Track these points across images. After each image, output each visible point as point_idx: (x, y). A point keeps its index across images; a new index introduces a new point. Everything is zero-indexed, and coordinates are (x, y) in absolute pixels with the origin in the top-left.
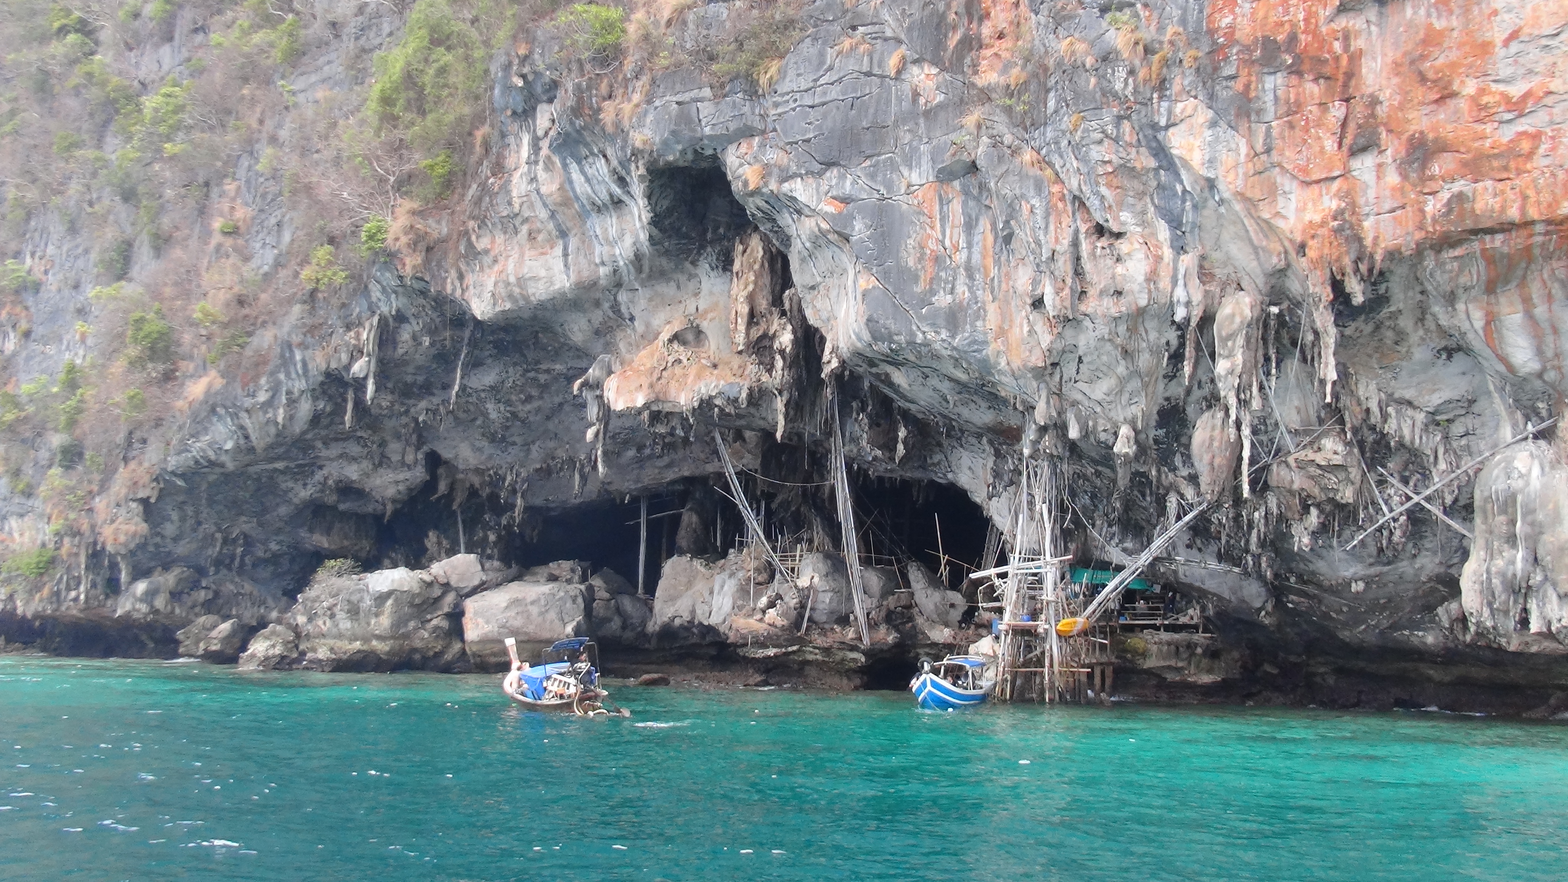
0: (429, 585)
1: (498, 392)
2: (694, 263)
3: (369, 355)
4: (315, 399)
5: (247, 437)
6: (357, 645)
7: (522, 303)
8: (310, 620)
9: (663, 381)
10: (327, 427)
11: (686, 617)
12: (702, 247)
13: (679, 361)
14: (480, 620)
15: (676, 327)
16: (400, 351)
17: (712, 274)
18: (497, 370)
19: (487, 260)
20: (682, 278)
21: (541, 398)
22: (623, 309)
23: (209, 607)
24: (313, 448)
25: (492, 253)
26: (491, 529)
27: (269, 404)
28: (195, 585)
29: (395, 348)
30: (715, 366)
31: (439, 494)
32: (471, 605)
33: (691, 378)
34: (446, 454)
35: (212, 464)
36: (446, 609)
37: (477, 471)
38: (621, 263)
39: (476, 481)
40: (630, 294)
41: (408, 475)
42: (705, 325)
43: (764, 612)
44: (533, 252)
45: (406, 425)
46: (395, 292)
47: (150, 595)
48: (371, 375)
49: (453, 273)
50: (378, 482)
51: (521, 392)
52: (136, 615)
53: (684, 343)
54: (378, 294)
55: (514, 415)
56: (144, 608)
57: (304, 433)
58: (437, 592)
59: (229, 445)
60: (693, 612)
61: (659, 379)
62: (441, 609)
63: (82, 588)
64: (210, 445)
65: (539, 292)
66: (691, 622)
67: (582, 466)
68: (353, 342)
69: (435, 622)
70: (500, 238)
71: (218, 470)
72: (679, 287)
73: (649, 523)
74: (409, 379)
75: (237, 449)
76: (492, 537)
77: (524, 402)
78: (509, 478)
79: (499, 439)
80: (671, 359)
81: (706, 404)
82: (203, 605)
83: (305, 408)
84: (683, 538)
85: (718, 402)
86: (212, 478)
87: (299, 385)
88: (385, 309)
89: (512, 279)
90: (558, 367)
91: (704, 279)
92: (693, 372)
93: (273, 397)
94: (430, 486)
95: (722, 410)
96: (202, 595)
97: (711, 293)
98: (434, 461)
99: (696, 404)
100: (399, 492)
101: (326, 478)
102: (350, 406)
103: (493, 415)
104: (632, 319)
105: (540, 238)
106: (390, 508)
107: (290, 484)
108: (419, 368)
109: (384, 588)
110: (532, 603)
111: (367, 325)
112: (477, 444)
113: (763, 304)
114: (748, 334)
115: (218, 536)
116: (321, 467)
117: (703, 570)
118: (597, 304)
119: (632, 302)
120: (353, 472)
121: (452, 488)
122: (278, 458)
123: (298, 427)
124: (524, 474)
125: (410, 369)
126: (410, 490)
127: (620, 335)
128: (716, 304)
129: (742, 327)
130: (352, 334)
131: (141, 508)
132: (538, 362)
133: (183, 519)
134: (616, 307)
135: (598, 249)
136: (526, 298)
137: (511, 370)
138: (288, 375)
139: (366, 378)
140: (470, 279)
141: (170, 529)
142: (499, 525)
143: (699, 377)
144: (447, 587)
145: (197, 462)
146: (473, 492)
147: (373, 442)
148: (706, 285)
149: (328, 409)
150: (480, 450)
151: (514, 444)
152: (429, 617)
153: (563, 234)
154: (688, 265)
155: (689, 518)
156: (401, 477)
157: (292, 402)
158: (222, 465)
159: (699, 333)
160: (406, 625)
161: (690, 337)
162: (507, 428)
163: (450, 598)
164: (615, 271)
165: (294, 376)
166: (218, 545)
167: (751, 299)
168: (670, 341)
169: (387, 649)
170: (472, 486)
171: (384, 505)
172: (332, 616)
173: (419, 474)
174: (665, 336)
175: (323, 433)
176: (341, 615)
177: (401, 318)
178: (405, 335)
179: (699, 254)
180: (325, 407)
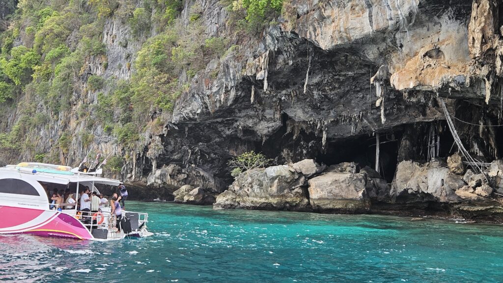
0: (293, 173)
1: (319, 86)
2: (439, 17)
3: (264, 69)
4: (237, 90)
5: (207, 108)
6: (263, 200)
7: (346, 41)
8: (241, 188)
9: (422, 75)
10: (241, 103)
11: (415, 189)
12: (447, 8)
13: (430, 65)
14: (318, 189)
15: (427, 49)
16: (278, 68)
17: (449, 22)
18: (320, 76)
19: (328, 21)
20: (431, 25)
21: (339, 88)
22: (398, 42)
23: (185, 181)
24: (234, 112)
25: (332, 18)
26: (304, 148)
27: (218, 92)
28: (180, 172)
29: (275, 67)
30: (449, 67)
31: (288, 132)
32: (312, 182)
33: (436, 74)
34: (290, 114)
35: (190, 119)
36: (301, 184)
37: (304, 122)
38: (401, 18)
39: (304, 126)
40: (402, 34)
41: (274, 124)
42: (442, 48)
43: (474, 188)
44: (353, 16)
45: (276, 102)
46: (277, 39)
47: (162, 176)
48: (266, 79)
49: (311, 28)
50: (261, 127)
51: (330, 85)
52: (155, 185)
53: (430, 57)
54: (270, 41)
55: (326, 96)
56: (159, 182)
57: (231, 105)
58: (297, 177)
59: (199, 111)
60: (418, 187)
61: (420, 74)
62: (299, 184)
63: (133, 173)
64: (191, 111)
65: (355, 35)
66: (417, 192)
67: (355, 120)
68: (257, 63)
69: (296, 190)
70: (336, 10)
71: (193, 122)
72: (428, 30)
73: (381, 146)
74: (280, 80)
75: (202, 113)
76: (305, 152)
77: (331, 90)
78: (319, 125)
79: (316, 109)
80: (426, 65)
81: (446, 86)
82: (183, 180)
83: (233, 94)
84: (402, 152)
85: (452, 85)
86: (190, 126)
87: (232, 84)
88: (272, 48)
89: (342, 29)
90: (350, 73)
91: (444, 25)
92: (437, 70)
93: (219, 89)
94: (283, 128)
95: (453, 88)
96: (182, 176)
97: (447, 31)
98: (285, 118)
99: (440, 86)
100: (269, 131)
101: (238, 126)
102: (253, 93)
103: (316, 97)
104: (401, 46)
105: (357, 9)
106: (264, 139)
107: (222, 128)
108: (284, 75)
109: (274, 175)
110: (342, 182)
111: (263, 56)
112: (306, 110)
113: (490, 32)
114: (481, 48)
115: (190, 151)
116: (236, 121)
117: (418, 167)
118: (384, 40)
119: (403, 38)
120: (250, 123)
121: (293, 129)
122: (219, 117)
123: (229, 103)
124: (326, 123)
125: (281, 76)
126: (273, 130)
127: (393, 55)
128: (450, 37)
129: (478, 44)
130: (257, 60)
131: (160, 139)
132: (341, 71)
133: (176, 143)
134: (394, 42)
135: (388, 12)
136: (349, 39)
137: (327, 75)
138: (227, 79)
139: (263, 79)
140: (319, 31)
141: (170, 148)
142: (308, 146)
143: (440, 72)
144: (301, 174)
145: (184, 118)
146: (302, 132)
147: (260, 109)
148: (444, 27)
149: (243, 95)
150: (307, 113)
151: (324, 109)
152: (293, 187)
153: (370, 6)
154: (435, 18)
155: (405, 143)
156: (270, 125)
157: (227, 92)
158: (195, 120)
159: (439, 51)
160: (283, 191)
161: (434, 54)
162: (322, 102)
163: (302, 179)
164: (397, 22)
165: (229, 80)
166: (190, 154)
167: (483, 30)
168: (424, 56)
169: (276, 202)
170: (302, 129)
171: (262, 138)
172: (252, 187)
173: (278, 123)
174: (422, 52)
175: (239, 105)
176: (256, 187)
177: (279, 52)
178: (281, 60)
179: (444, 11)
180: (241, 94)
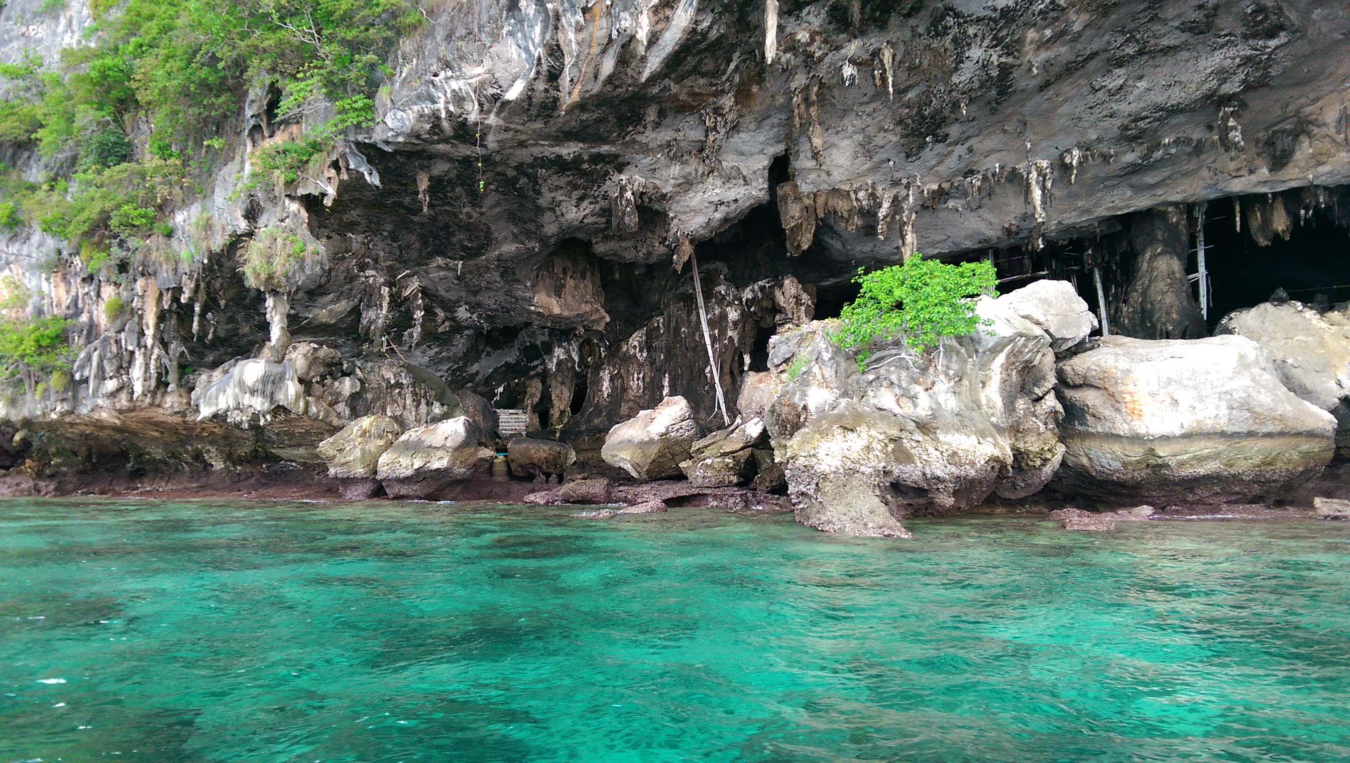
24: (641, 119)
28: (331, 372)
35: (461, 133)
36: (1050, 382)
37: (837, 192)
39: (842, 206)
41: (741, 193)
47: (271, 382)
50: (694, 201)
52: (234, 416)
56: (257, 403)
57: (651, 79)
62: (1044, 378)
69: (1046, 402)
75: (527, 99)
78: (885, 205)
82: (347, 401)
94: (767, 211)
96: (345, 386)
100: (710, 222)
101: (623, 189)
103: (964, 74)
107: (559, 195)
115: (386, 290)
120: (669, 179)
122: (577, 134)
123: (650, 65)
124: (911, 198)
126: (726, 220)
131: (308, 215)
150: (871, 154)
152: (1038, 391)
160: (1015, 405)
166: (384, 304)
169: (1009, 454)
170: (831, 214)
171: (677, 246)
173: (755, 191)
175: (672, 88)
180: (710, 27)
